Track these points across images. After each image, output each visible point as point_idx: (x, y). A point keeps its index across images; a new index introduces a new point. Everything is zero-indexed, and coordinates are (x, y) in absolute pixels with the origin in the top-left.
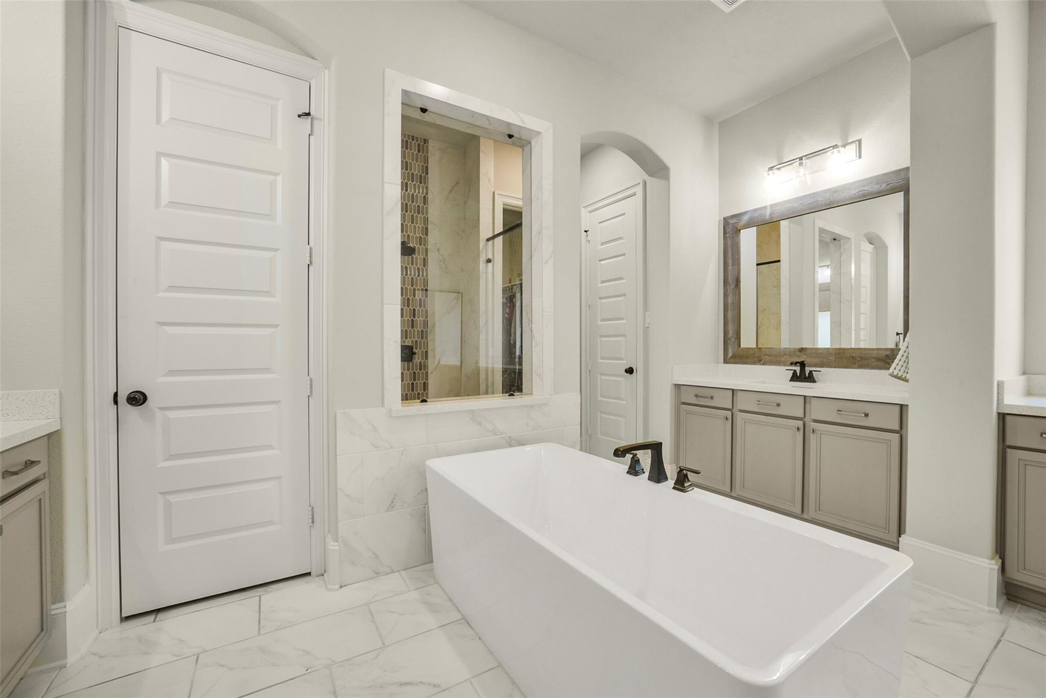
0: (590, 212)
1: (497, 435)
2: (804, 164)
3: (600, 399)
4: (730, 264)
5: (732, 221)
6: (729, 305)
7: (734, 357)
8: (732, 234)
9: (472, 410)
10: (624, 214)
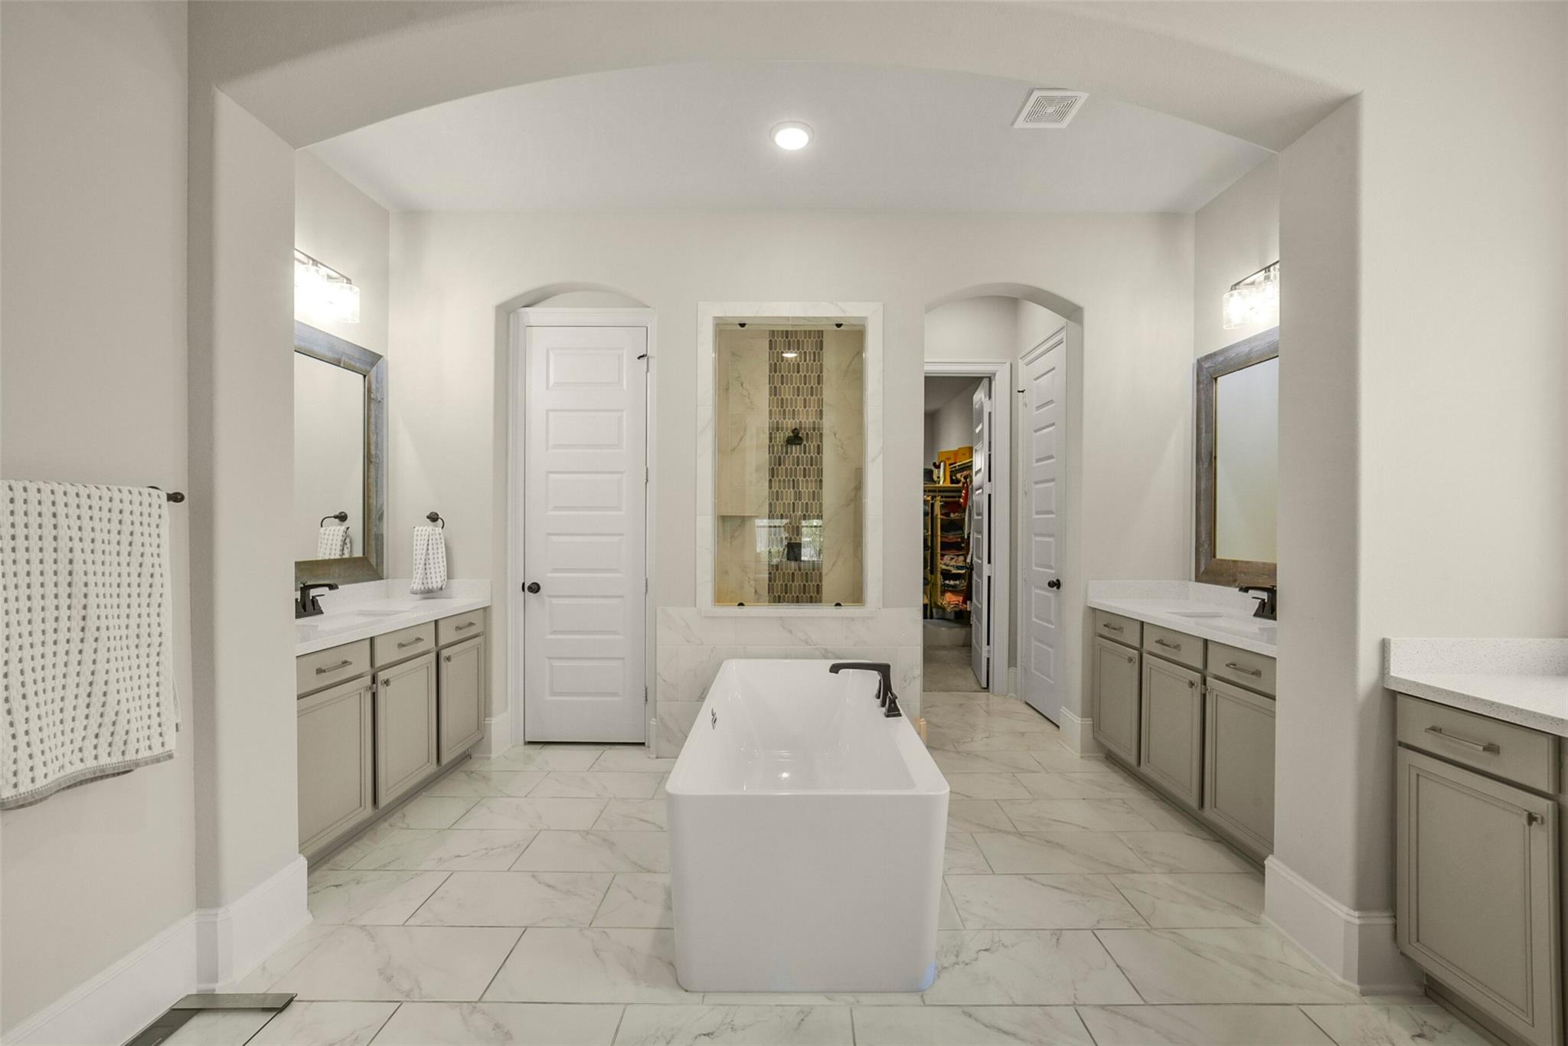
0: (1028, 364)
1: (810, 645)
2: (1272, 278)
3: (1034, 619)
4: (1204, 431)
5: (1206, 365)
6: (1202, 492)
7: (1206, 572)
8: (1206, 385)
9: (781, 618)
10: (1054, 369)
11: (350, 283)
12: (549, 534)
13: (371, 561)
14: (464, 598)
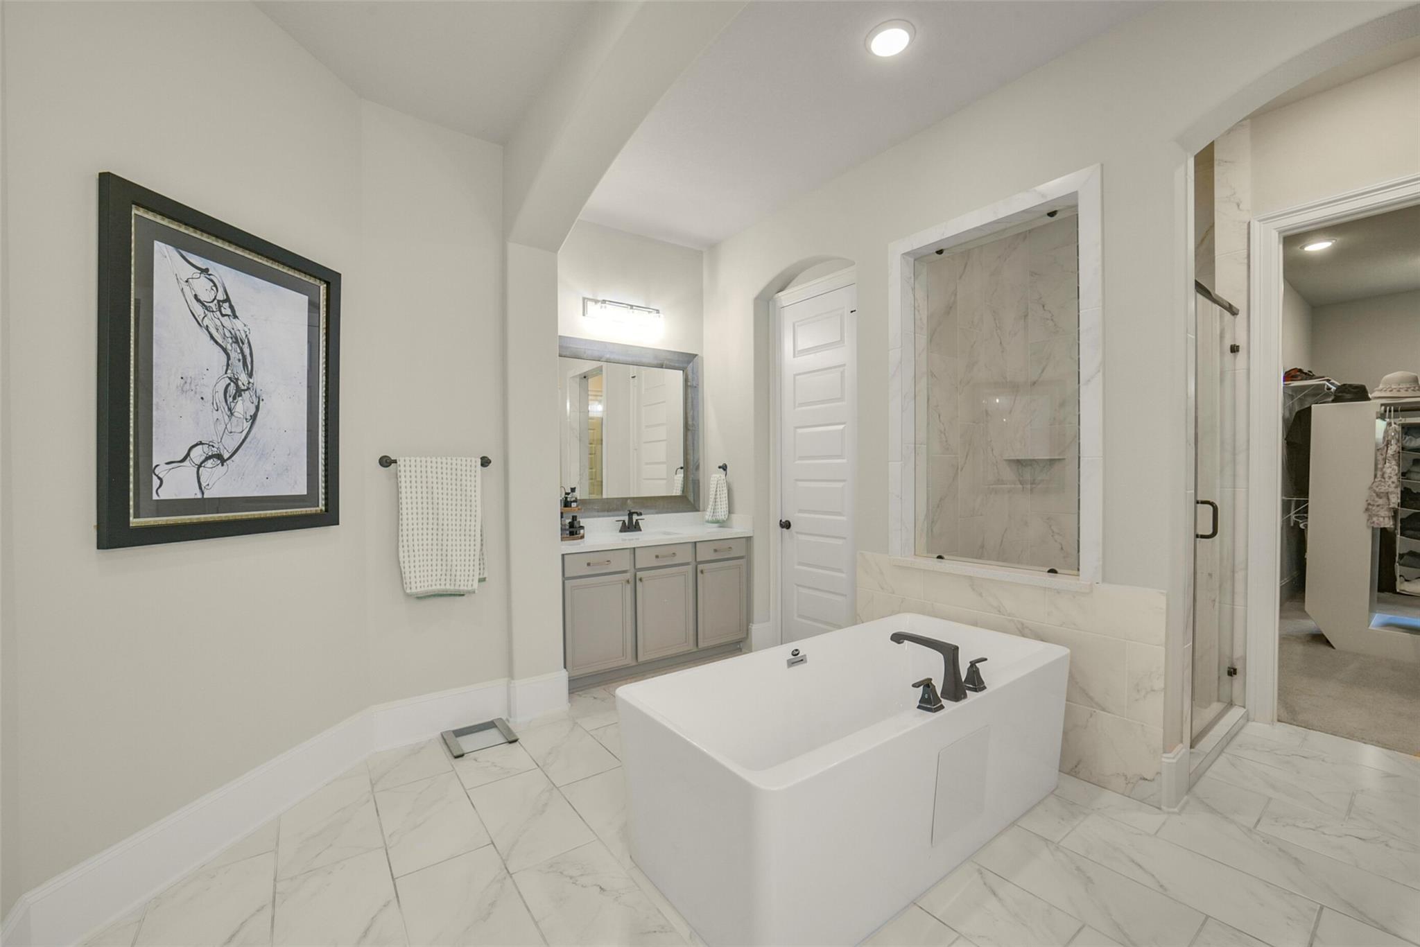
1: (1003, 615)
11: (659, 313)
12: (797, 480)
13: (690, 498)
14: (740, 527)
